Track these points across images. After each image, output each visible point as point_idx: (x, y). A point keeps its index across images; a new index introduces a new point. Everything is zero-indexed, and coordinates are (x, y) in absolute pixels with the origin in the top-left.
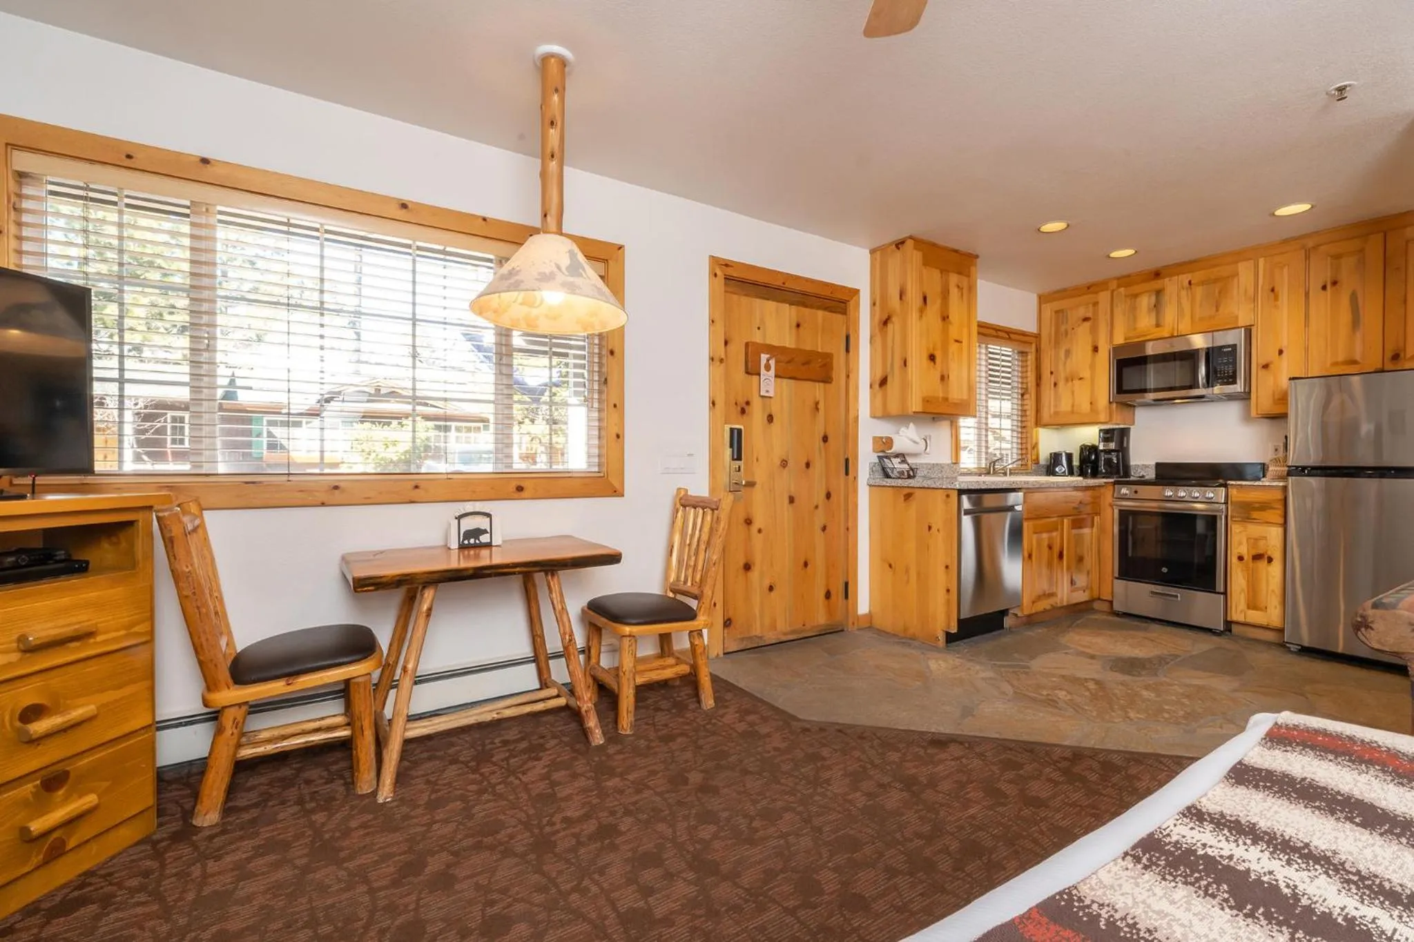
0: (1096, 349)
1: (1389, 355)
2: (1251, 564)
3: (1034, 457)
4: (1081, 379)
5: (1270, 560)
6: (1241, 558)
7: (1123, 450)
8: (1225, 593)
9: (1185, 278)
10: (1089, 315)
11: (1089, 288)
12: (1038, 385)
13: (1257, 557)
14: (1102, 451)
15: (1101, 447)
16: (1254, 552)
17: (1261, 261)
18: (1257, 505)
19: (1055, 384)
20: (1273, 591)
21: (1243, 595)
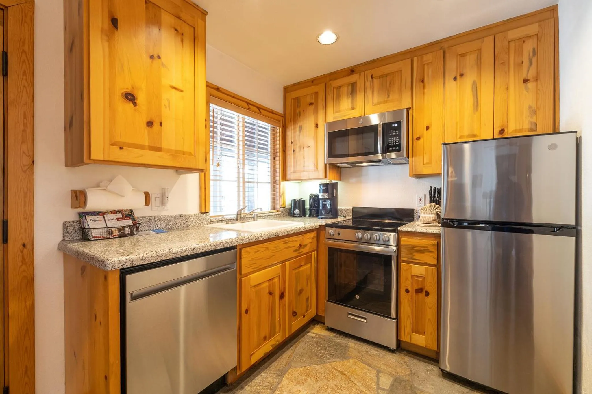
0: (317, 126)
1: (497, 130)
2: (414, 296)
3: (282, 203)
4: (308, 147)
5: (427, 294)
6: (407, 291)
7: (333, 199)
8: (397, 318)
9: (369, 73)
10: (313, 101)
11: (313, 82)
12: (284, 151)
13: (419, 291)
14: (321, 199)
15: (320, 197)
16: (416, 287)
17: (415, 59)
18: (418, 248)
19: (294, 151)
20: (429, 319)
21: (409, 321)
